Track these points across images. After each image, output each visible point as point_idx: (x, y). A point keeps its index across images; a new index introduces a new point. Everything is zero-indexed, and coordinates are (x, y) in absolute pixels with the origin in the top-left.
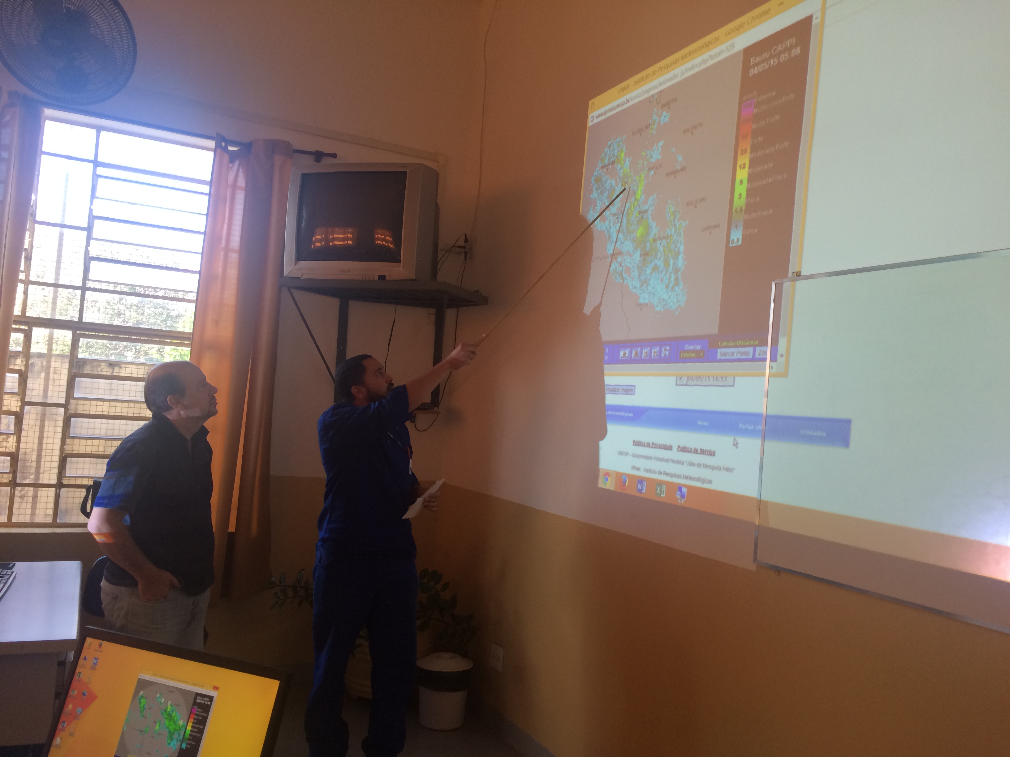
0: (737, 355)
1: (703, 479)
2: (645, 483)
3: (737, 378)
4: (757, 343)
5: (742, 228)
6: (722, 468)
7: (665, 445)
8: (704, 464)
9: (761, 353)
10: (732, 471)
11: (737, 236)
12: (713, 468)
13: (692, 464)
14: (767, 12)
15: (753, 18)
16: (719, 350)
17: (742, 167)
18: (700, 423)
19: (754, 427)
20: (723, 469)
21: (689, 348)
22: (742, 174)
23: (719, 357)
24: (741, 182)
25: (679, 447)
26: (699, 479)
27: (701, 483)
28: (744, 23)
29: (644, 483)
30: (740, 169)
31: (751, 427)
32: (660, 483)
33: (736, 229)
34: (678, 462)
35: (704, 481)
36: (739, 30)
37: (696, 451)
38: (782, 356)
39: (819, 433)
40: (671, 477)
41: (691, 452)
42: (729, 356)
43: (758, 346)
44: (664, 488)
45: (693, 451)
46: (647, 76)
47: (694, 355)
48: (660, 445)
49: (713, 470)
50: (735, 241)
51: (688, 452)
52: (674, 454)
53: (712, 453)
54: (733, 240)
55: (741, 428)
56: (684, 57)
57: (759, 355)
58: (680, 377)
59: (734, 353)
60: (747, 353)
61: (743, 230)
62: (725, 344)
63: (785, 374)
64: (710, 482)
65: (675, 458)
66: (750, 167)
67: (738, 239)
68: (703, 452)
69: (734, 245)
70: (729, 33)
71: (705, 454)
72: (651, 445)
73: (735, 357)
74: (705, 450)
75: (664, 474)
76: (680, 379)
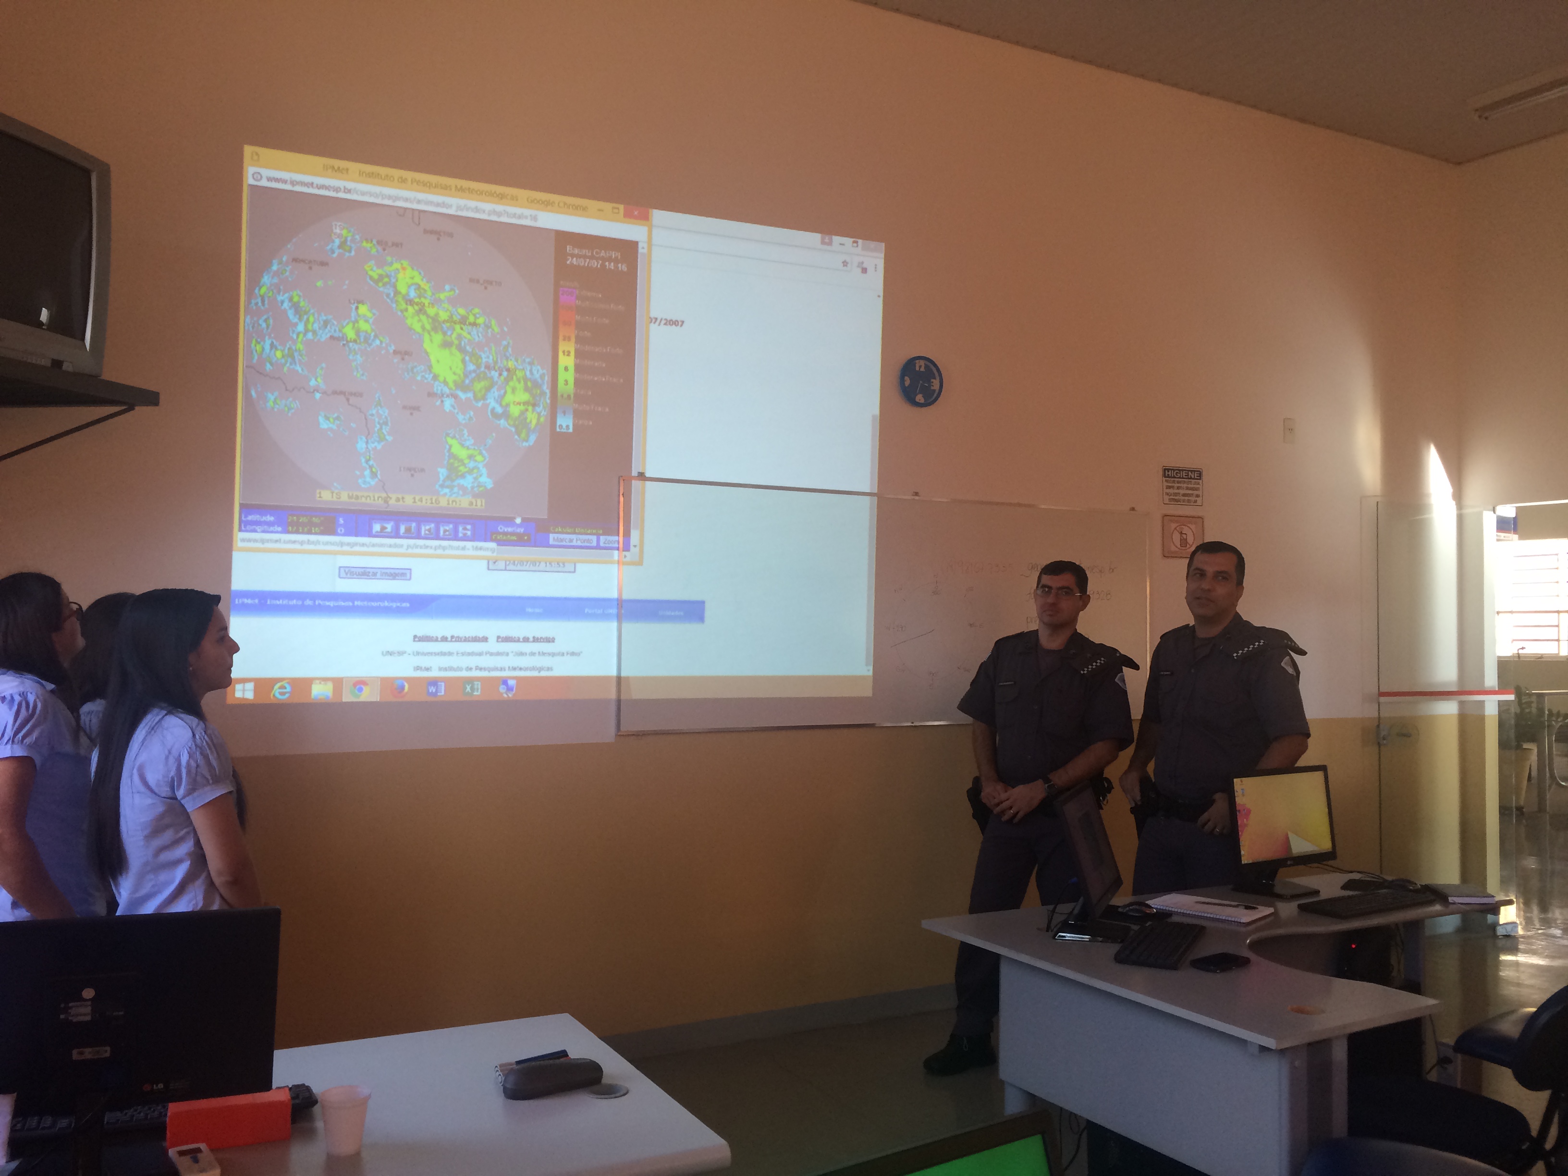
0: (577, 542)
1: (540, 668)
2: (443, 684)
3: (578, 566)
4: (601, 532)
5: (572, 416)
6: (565, 655)
7: (476, 637)
8: (539, 652)
9: (606, 542)
10: (580, 655)
11: (566, 422)
12: (553, 655)
13: (522, 654)
14: (585, 209)
15: (565, 204)
16: (551, 536)
17: (566, 353)
18: (530, 610)
19: (603, 611)
20: (568, 654)
21: (506, 530)
22: (567, 361)
23: (551, 542)
24: (566, 369)
25: (498, 637)
26: (533, 669)
27: (537, 671)
28: (554, 202)
29: (441, 685)
30: (564, 354)
31: (600, 611)
32: (470, 680)
33: (565, 415)
34: (498, 654)
35: (540, 669)
36: (547, 205)
37: (526, 640)
38: (635, 546)
39: (677, 613)
40: (489, 671)
41: (518, 641)
42: (566, 542)
43: (604, 534)
44: (478, 685)
45: (521, 640)
46: (387, 177)
47: (514, 538)
48: (465, 637)
49: (553, 656)
50: (564, 427)
51: (515, 641)
52: (492, 645)
53: (551, 640)
54: (561, 426)
55: (588, 612)
56: (462, 189)
57: (604, 543)
58: (494, 561)
59: (573, 539)
60: (588, 541)
61: (574, 417)
62: (560, 530)
63: (640, 563)
64: (549, 669)
65: (494, 650)
66: (576, 357)
67: (568, 426)
68: (536, 640)
69: (562, 430)
70: (532, 201)
71: (541, 642)
72: (449, 639)
73: (574, 543)
74: (539, 638)
75: (476, 669)
76: (495, 563)
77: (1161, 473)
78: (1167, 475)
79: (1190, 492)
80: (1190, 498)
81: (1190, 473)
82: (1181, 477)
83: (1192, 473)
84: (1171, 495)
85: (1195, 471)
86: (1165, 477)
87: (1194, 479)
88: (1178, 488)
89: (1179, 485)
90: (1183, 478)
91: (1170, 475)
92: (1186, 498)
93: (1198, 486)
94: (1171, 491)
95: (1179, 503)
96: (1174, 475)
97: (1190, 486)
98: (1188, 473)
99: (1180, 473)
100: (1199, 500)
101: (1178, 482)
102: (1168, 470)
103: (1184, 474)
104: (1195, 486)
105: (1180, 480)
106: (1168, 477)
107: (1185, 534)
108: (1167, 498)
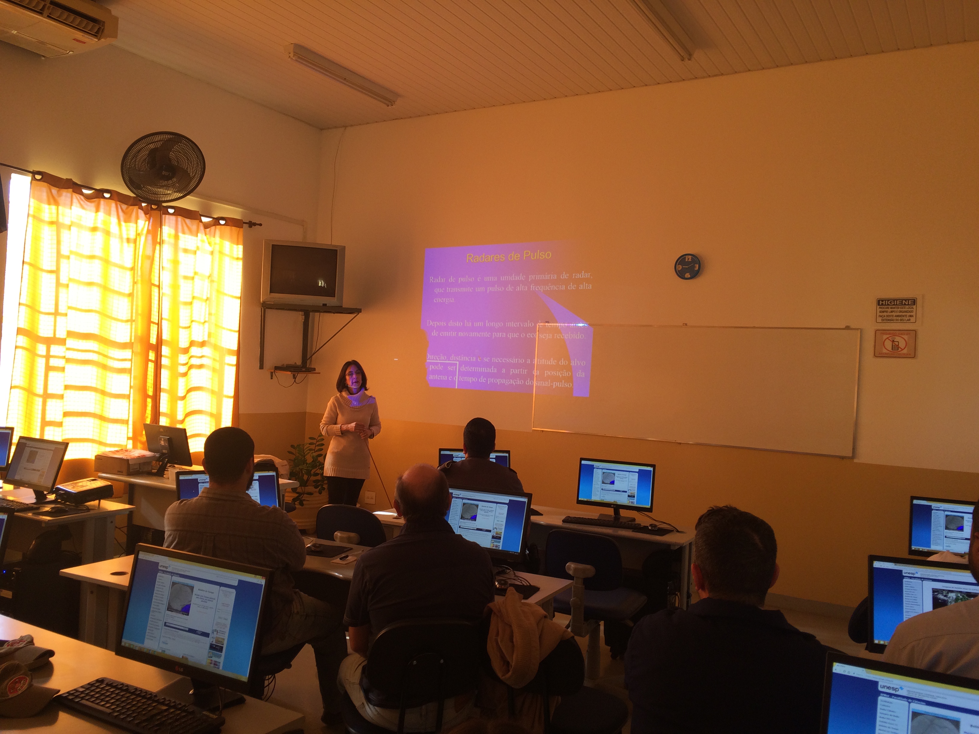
77: (875, 303)
78: (881, 304)
79: (904, 314)
80: (903, 318)
81: (904, 301)
82: (895, 304)
83: (906, 301)
84: (884, 316)
85: (909, 300)
86: (879, 305)
87: (908, 305)
88: (892, 312)
89: (892, 310)
90: (896, 305)
91: (884, 304)
92: (899, 318)
93: (912, 310)
94: (885, 314)
95: (892, 322)
96: (888, 304)
97: (904, 310)
98: (902, 302)
99: (894, 302)
100: (913, 319)
101: (891, 308)
102: (882, 301)
103: (898, 302)
104: (910, 310)
105: (895, 306)
106: (882, 304)
107: (898, 342)
108: (879, 320)
